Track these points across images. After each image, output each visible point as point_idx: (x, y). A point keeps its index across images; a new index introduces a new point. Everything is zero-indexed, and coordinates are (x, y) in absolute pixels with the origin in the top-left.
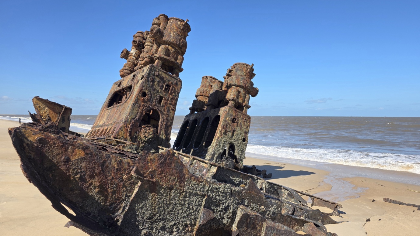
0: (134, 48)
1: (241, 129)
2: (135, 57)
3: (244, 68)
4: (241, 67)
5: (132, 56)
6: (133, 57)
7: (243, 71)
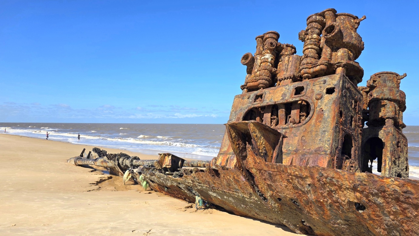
0: (269, 52)
1: (403, 155)
2: (271, 63)
3: (394, 78)
4: (390, 77)
5: (268, 62)
6: (269, 64)
7: (393, 81)
